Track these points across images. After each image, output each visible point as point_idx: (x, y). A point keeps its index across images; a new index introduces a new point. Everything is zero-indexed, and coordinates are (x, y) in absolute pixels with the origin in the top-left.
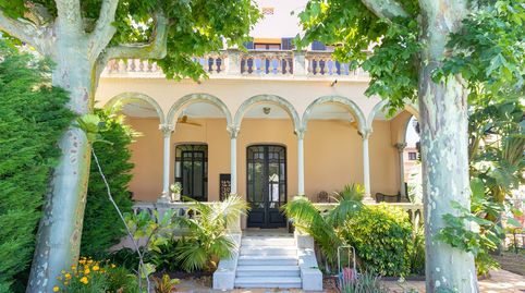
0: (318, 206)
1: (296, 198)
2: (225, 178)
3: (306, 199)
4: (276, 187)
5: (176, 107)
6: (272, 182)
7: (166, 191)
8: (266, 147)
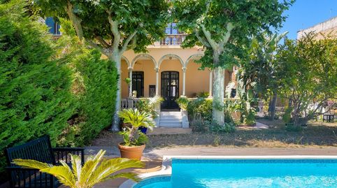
0: (190, 99)
1: (182, 96)
2: (152, 87)
3: (185, 97)
4: (174, 88)
5: (134, 60)
6: (172, 86)
7: (131, 94)
8: (170, 72)
